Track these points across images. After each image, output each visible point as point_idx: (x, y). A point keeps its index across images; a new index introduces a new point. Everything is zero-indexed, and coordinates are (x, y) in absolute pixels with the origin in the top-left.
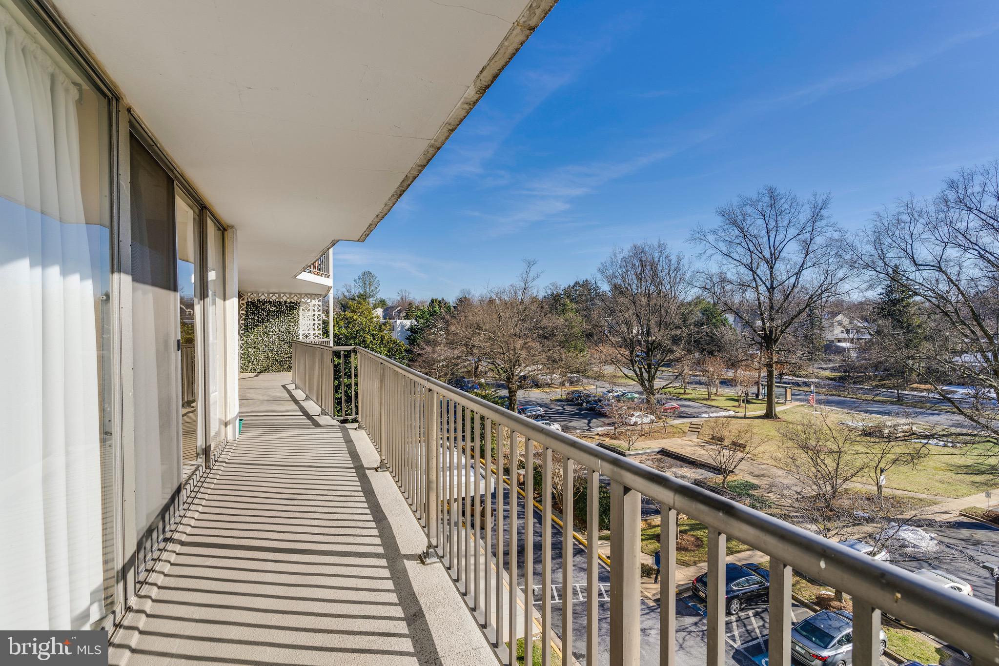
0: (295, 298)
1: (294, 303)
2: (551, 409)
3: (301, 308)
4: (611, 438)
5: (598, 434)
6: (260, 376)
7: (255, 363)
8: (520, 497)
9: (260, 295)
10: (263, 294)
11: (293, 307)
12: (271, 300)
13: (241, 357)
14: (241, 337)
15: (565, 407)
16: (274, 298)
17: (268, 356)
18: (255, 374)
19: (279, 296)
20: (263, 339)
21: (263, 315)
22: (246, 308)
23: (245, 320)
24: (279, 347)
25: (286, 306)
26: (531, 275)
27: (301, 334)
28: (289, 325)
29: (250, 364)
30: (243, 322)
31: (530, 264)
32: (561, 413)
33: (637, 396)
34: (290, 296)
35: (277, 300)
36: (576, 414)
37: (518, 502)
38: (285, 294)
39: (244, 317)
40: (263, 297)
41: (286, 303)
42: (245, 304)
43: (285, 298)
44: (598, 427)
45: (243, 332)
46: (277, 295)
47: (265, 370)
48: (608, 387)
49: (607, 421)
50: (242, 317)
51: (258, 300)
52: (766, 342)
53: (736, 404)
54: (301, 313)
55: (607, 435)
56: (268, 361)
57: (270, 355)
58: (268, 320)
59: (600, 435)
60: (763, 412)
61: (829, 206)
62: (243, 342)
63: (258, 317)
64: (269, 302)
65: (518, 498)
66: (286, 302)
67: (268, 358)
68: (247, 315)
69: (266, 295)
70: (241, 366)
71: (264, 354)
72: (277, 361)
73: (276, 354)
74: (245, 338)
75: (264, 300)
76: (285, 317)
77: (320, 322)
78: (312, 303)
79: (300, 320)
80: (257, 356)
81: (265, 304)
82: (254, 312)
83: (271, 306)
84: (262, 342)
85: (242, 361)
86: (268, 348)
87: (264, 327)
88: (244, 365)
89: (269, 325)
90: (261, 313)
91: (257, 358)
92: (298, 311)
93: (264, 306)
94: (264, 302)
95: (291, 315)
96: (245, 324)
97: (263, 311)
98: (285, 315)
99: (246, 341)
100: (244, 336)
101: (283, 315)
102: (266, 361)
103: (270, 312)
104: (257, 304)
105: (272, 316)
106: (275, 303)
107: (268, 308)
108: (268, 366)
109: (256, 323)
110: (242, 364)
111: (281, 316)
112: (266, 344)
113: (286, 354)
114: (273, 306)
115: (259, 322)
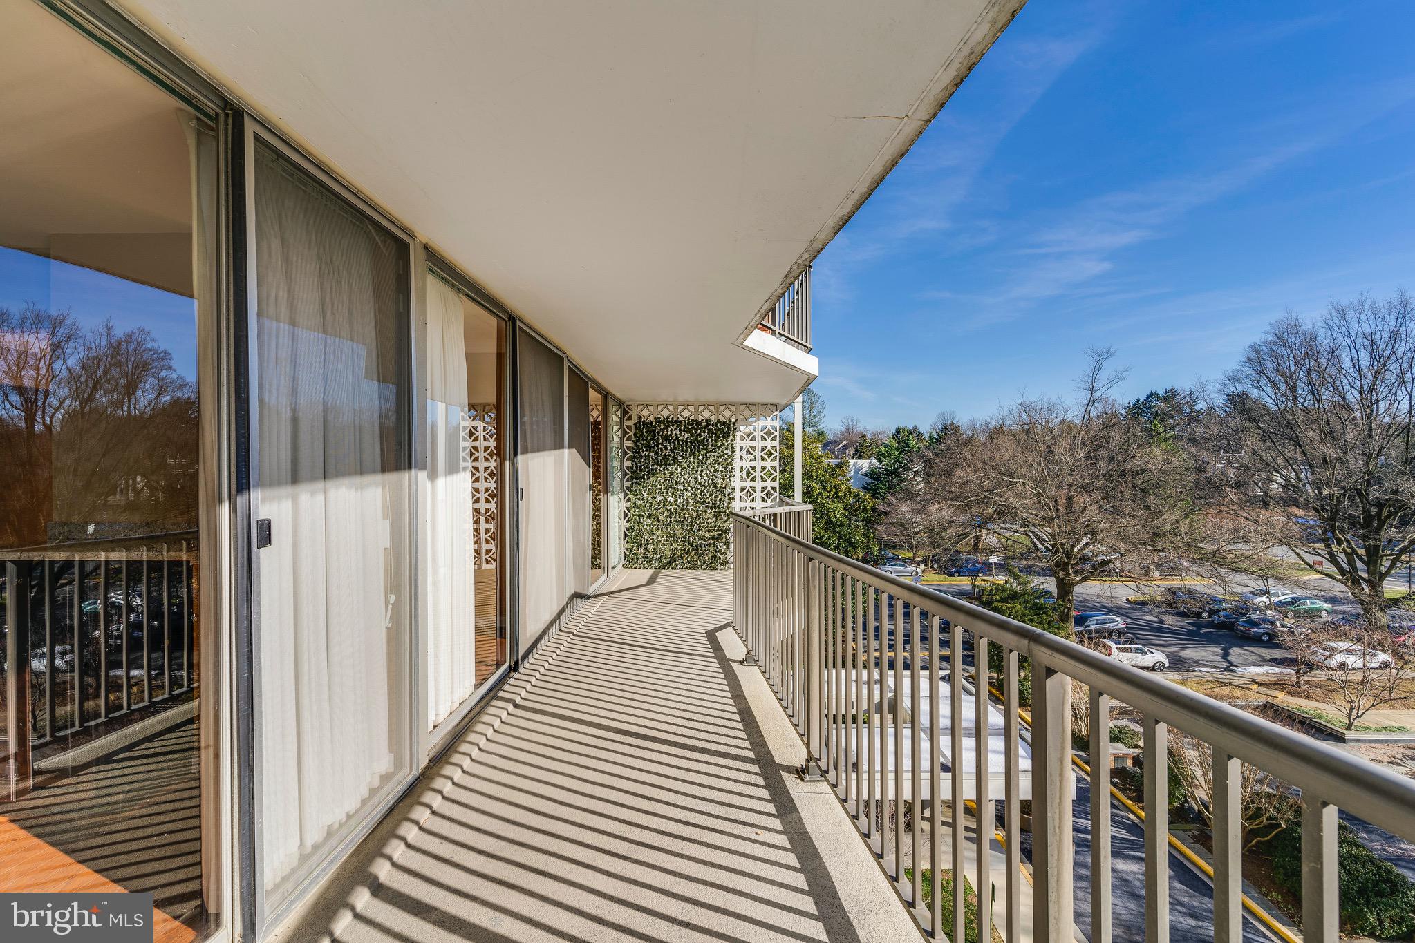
0: (727, 413)
1: (724, 423)
2: (1133, 619)
3: (738, 434)
4: (1291, 694)
5: (1254, 681)
6: (659, 579)
7: (651, 548)
8: (1116, 803)
9: (660, 407)
10: (666, 407)
11: (723, 431)
12: (681, 418)
13: (626, 536)
14: (626, 495)
15: (1163, 617)
16: (686, 414)
17: (675, 534)
18: (649, 573)
19: (696, 409)
20: (665, 499)
21: (666, 449)
22: (635, 435)
23: (633, 459)
24: (695, 515)
25: (710, 430)
26: (1103, 377)
27: (738, 490)
28: (715, 471)
29: (642, 550)
30: (629, 464)
31: (1101, 358)
32: (1159, 630)
33: (1326, 606)
34: (717, 409)
35: (692, 418)
36: (1189, 633)
37: (1113, 815)
38: (706, 405)
39: (631, 453)
40: (666, 413)
41: (708, 425)
42: (633, 427)
43: (706, 414)
44: (1249, 665)
45: (629, 484)
46: (692, 408)
47: (671, 563)
48: (1258, 584)
49: (1277, 654)
50: (626, 454)
51: (658, 420)
54: (738, 444)
55: (1278, 685)
56: (675, 545)
57: (678, 532)
58: (675, 459)
59: (1260, 684)
62: (629, 505)
63: (656, 453)
64: (676, 422)
65: (1113, 806)
66: (708, 422)
67: (674, 538)
68: (636, 450)
69: (671, 408)
70: (625, 554)
71: (667, 529)
72: (692, 545)
73: (688, 531)
74: (632, 496)
75: (668, 418)
76: (707, 452)
77: (776, 464)
78: (760, 423)
79: (736, 460)
80: (654, 534)
81: (668, 427)
82: (649, 443)
83: (680, 430)
84: (664, 505)
85: (628, 542)
86: (675, 517)
87: (668, 475)
88: (631, 551)
89: (677, 470)
90: (662, 444)
91: (655, 537)
92: (732, 440)
93: (667, 431)
94: (668, 422)
95: (719, 448)
96: (632, 468)
97: (666, 440)
98: (706, 449)
99: (635, 503)
100: (631, 492)
101: (703, 449)
102: (671, 545)
103: (678, 442)
104: (655, 426)
105: (682, 450)
106: (689, 424)
107: (676, 435)
108: (675, 554)
109: (653, 465)
110: (627, 549)
111: (699, 451)
112: (670, 510)
113: (709, 531)
114: (684, 431)
115: (658, 465)
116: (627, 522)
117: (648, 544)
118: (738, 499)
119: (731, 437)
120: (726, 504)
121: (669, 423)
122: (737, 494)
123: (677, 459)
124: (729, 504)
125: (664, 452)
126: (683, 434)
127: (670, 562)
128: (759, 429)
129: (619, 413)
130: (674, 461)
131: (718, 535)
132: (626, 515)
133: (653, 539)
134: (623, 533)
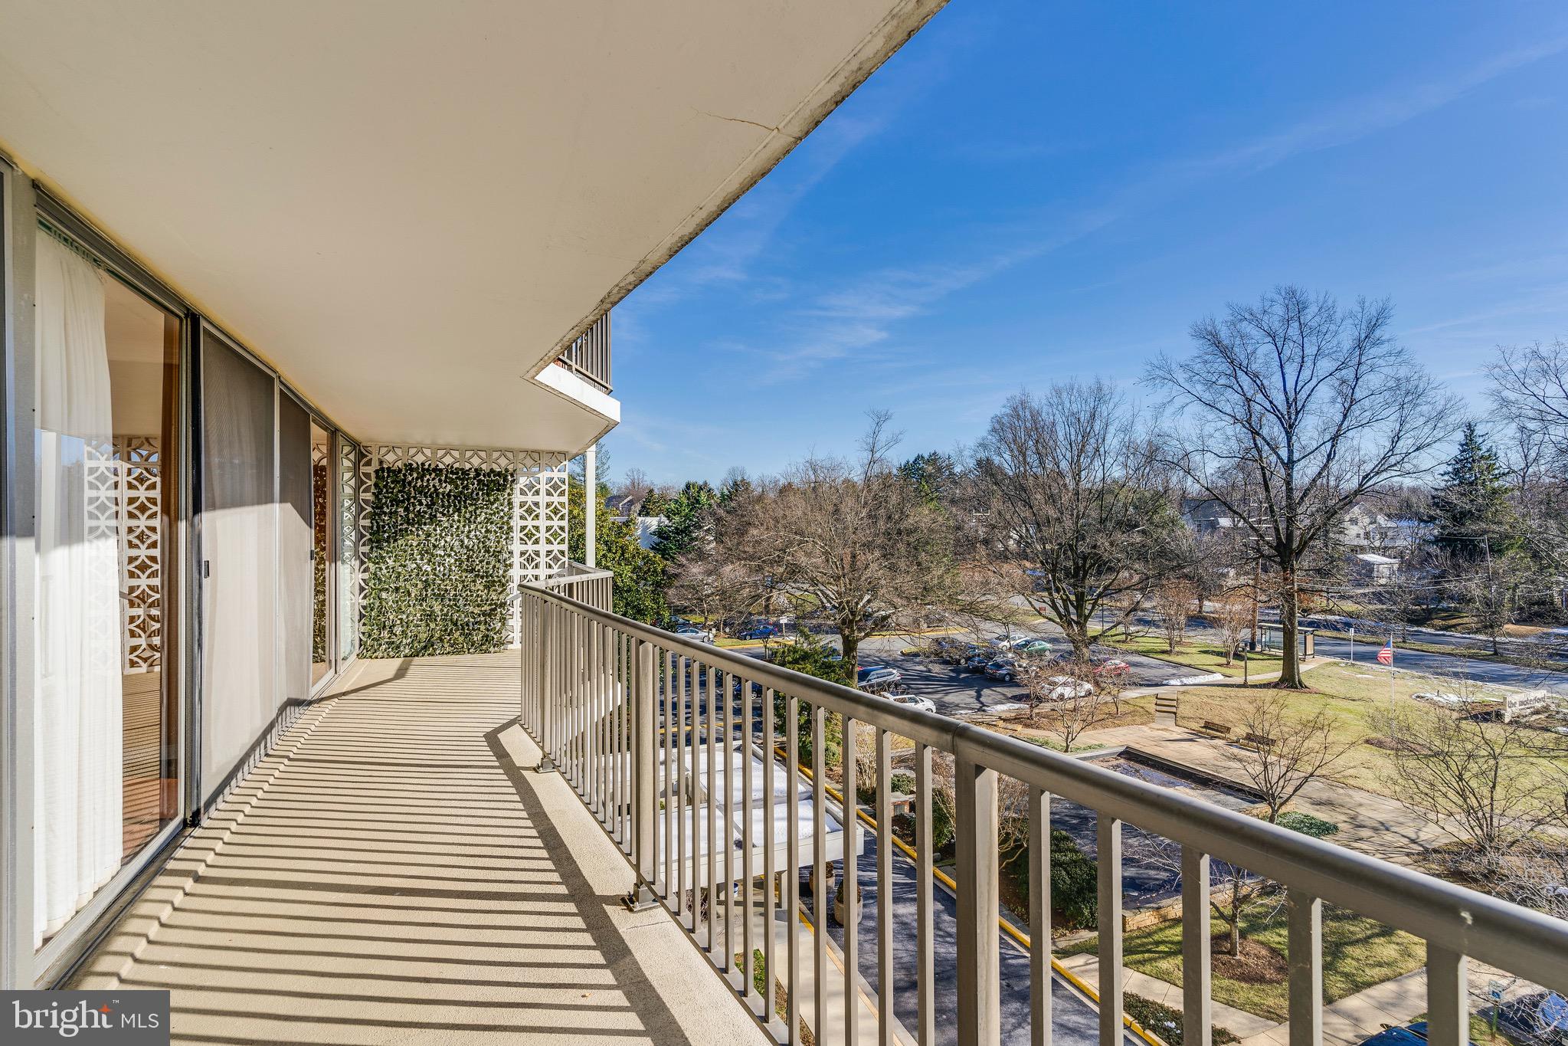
0: (503, 462)
1: (499, 474)
2: (906, 670)
3: (517, 487)
4: (1027, 726)
5: (1000, 718)
6: (412, 670)
7: (398, 630)
8: (896, 850)
9: (412, 451)
10: (420, 450)
11: (497, 483)
12: (441, 466)
13: (362, 616)
14: (362, 563)
15: (930, 666)
16: (448, 460)
17: (433, 612)
18: (397, 663)
19: (462, 454)
20: (419, 568)
21: (421, 504)
22: (376, 485)
23: (372, 516)
24: (460, 587)
25: (480, 481)
26: (883, 437)
27: (516, 554)
28: (488, 531)
29: (385, 634)
30: (367, 523)
31: (881, 419)
32: (927, 678)
33: (1048, 646)
34: (489, 455)
35: (456, 465)
36: (951, 679)
37: (894, 862)
38: (476, 451)
39: (369, 509)
40: (420, 459)
41: (478, 475)
42: (373, 476)
43: (476, 462)
44: (996, 704)
45: (366, 549)
46: (456, 454)
47: (427, 647)
48: (1000, 631)
49: (1017, 691)
50: (363, 509)
51: (410, 468)
52: (1280, 554)
53: (1223, 660)
54: (517, 499)
55: (1017, 719)
56: (432, 625)
57: (437, 608)
58: (433, 517)
59: (1004, 720)
60: (1276, 675)
61: (1388, 321)
62: (366, 576)
63: (407, 509)
64: (434, 470)
65: (894, 854)
66: (478, 472)
67: (430, 616)
68: (378, 506)
69: (428, 452)
70: (361, 640)
71: (421, 605)
72: (455, 624)
73: (451, 606)
74: (371, 565)
75: (423, 464)
76: (477, 508)
77: (565, 523)
78: (544, 476)
79: (515, 518)
80: (403, 612)
81: (424, 475)
82: (397, 496)
83: (440, 480)
84: (418, 575)
85: (364, 624)
86: (433, 590)
87: (423, 537)
88: (370, 636)
89: (435, 530)
90: (415, 498)
91: (404, 617)
92: (509, 495)
93: (422, 481)
94: (423, 470)
95: (492, 504)
96: (372, 528)
97: (420, 493)
98: (475, 505)
99: (375, 574)
100: (370, 559)
101: (471, 505)
102: (428, 625)
103: (437, 495)
104: (405, 475)
105: (443, 506)
106: (452, 473)
107: (434, 486)
108: (432, 636)
109: (401, 524)
110: (363, 633)
111: (466, 507)
112: (426, 581)
113: (478, 606)
114: (445, 482)
115: (408, 524)
116: (365, 597)
117: (394, 626)
118: (516, 565)
119: (508, 491)
120: (501, 572)
121: (424, 471)
122: (516, 560)
123: (435, 516)
124: (505, 571)
125: (418, 508)
126: (444, 485)
127: (425, 647)
128: (543, 481)
129: (352, 456)
130: (431, 519)
131: (491, 610)
132: (362, 589)
133: (401, 619)
134: (357, 613)
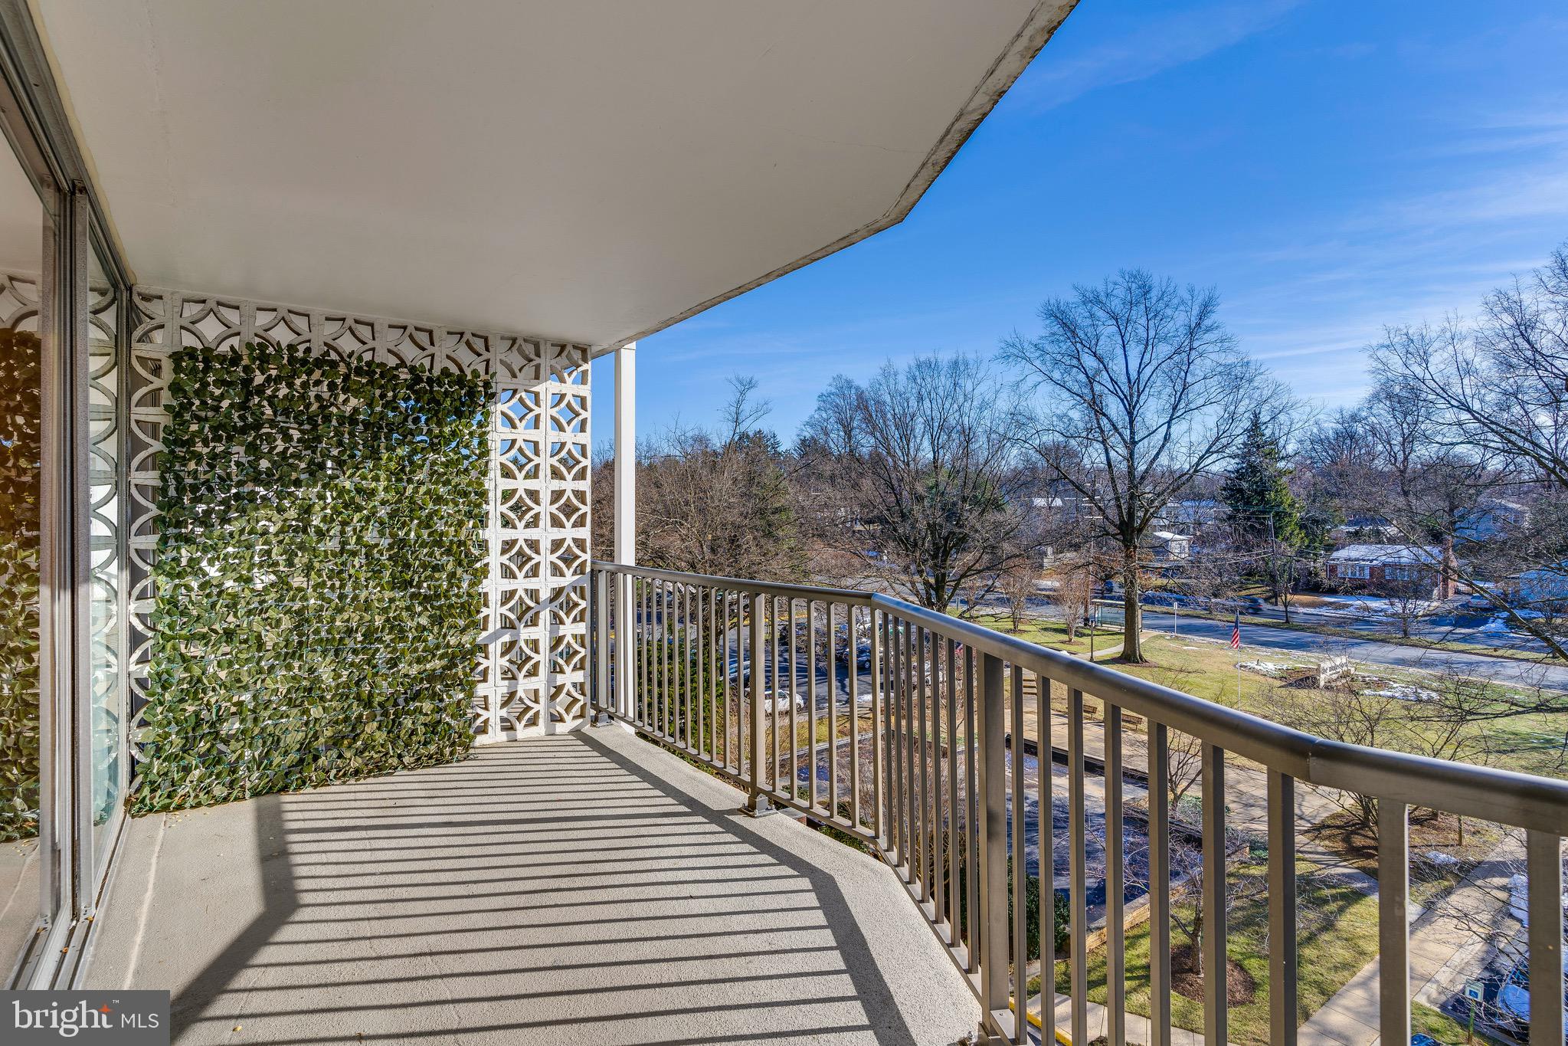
0: (465, 355)
1: (459, 380)
3: (498, 408)
9: (264, 318)
12: (333, 355)
13: (135, 704)
14: (136, 575)
16: (349, 342)
17: (315, 681)
18: (246, 813)
19: (379, 335)
20: (283, 583)
21: (288, 438)
22: (176, 388)
23: (164, 464)
25: (418, 394)
26: (747, 407)
27: (495, 547)
30: (150, 478)
31: (744, 387)
34: (436, 340)
35: (368, 357)
38: (410, 330)
39: (157, 446)
40: (282, 334)
41: (416, 379)
42: (167, 366)
43: (409, 352)
45: (150, 542)
46: (365, 332)
47: (305, 766)
50: (137, 446)
51: (262, 354)
52: (1122, 533)
53: (1065, 637)
54: (498, 434)
56: (316, 712)
57: (326, 673)
58: (315, 469)
60: (1118, 649)
61: (1216, 309)
62: (149, 606)
63: (252, 449)
64: (319, 363)
66: (414, 373)
67: (312, 691)
68: (178, 442)
69: (298, 322)
70: (134, 762)
71: (289, 667)
72: (368, 704)
73: (359, 667)
74: (162, 580)
75: (292, 348)
76: (414, 452)
77: (585, 485)
78: (548, 388)
79: (491, 474)
80: (246, 688)
81: (295, 374)
82: (228, 415)
83: (332, 386)
84: (280, 600)
85: (143, 723)
86: (317, 632)
87: (292, 513)
88: (159, 748)
89: (322, 497)
90: (273, 423)
91: (246, 697)
92: (480, 425)
93: (290, 385)
94: (292, 359)
95: (448, 443)
96: (164, 490)
97: (286, 412)
98: (411, 443)
99: (173, 602)
100: (158, 567)
101: (401, 443)
102: (306, 712)
103: (327, 419)
104: (247, 369)
105: (340, 444)
106: (359, 371)
107: (318, 397)
108: (316, 737)
109: (240, 484)
110: (141, 746)
111: (391, 449)
112: (299, 612)
113: (419, 661)
114: (345, 390)
115: (257, 481)
116: (142, 660)
117: (220, 719)
118: (495, 572)
119: (478, 417)
120: (465, 585)
121: (298, 363)
122: (495, 559)
123: (322, 466)
124: (472, 585)
125: (280, 446)
126: (342, 397)
127: (301, 761)
128: (546, 400)
129: (109, 318)
130: (312, 474)
131: (444, 668)
132: (136, 639)
133: (240, 704)
134: (125, 698)
